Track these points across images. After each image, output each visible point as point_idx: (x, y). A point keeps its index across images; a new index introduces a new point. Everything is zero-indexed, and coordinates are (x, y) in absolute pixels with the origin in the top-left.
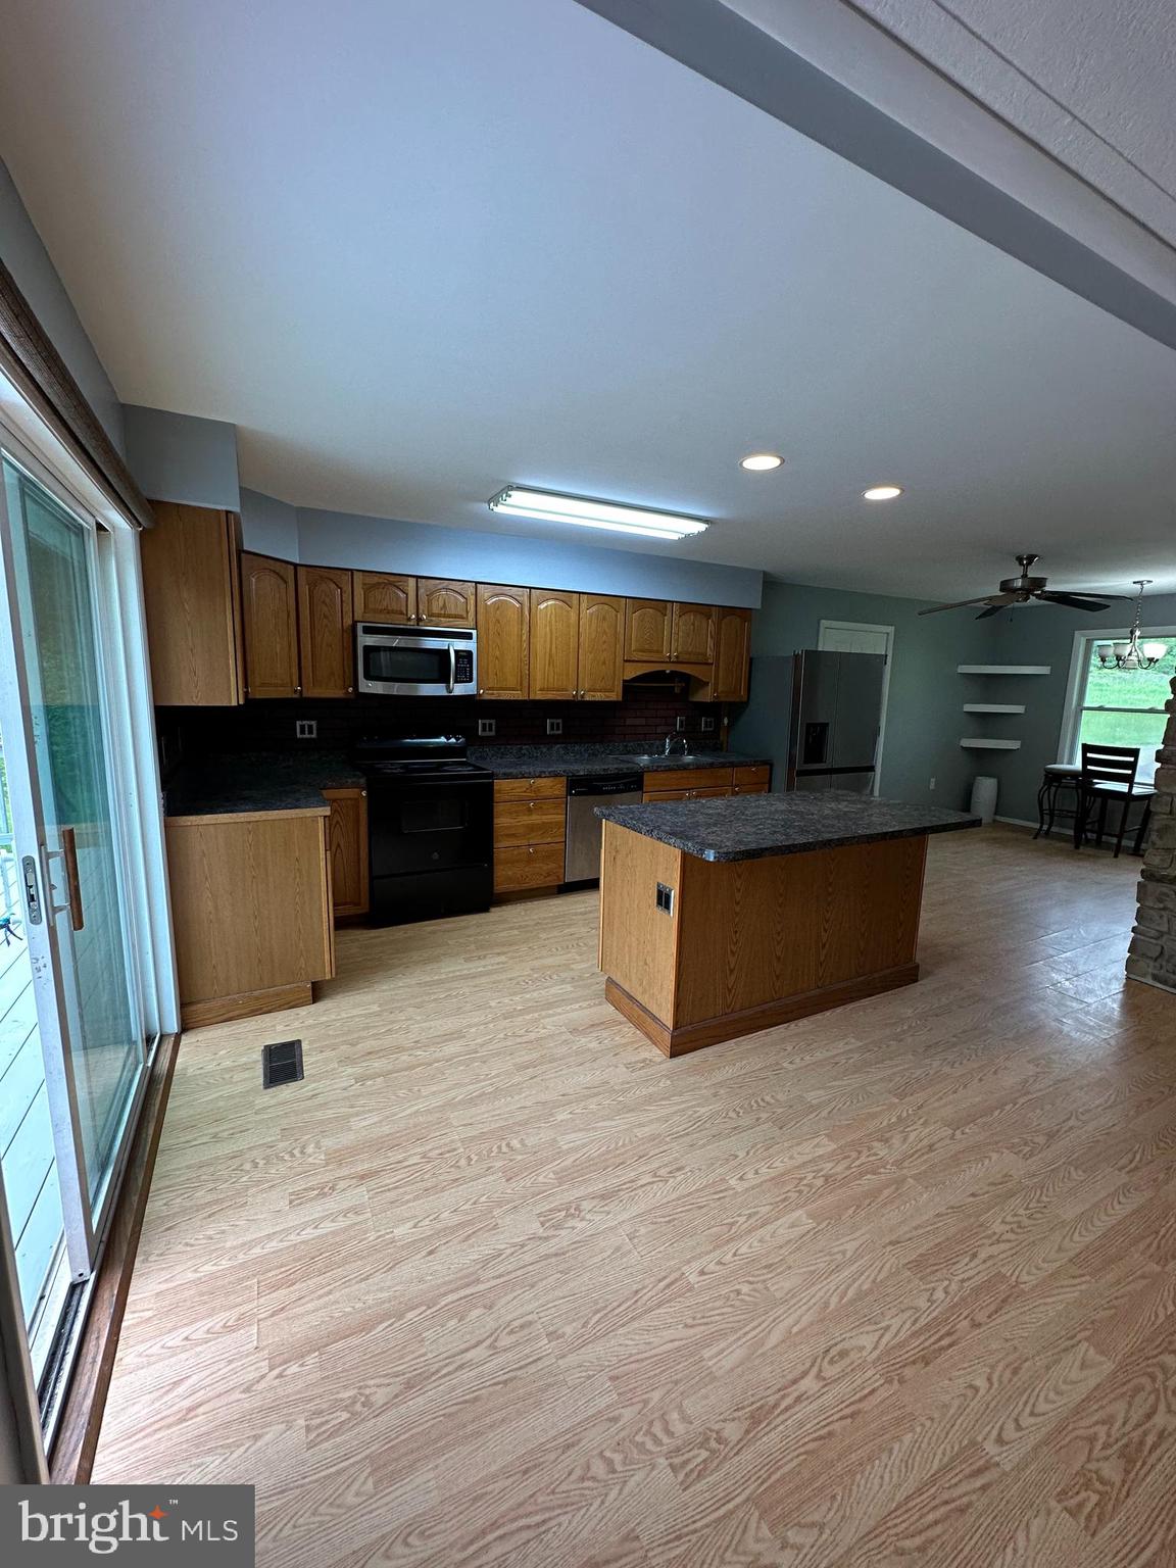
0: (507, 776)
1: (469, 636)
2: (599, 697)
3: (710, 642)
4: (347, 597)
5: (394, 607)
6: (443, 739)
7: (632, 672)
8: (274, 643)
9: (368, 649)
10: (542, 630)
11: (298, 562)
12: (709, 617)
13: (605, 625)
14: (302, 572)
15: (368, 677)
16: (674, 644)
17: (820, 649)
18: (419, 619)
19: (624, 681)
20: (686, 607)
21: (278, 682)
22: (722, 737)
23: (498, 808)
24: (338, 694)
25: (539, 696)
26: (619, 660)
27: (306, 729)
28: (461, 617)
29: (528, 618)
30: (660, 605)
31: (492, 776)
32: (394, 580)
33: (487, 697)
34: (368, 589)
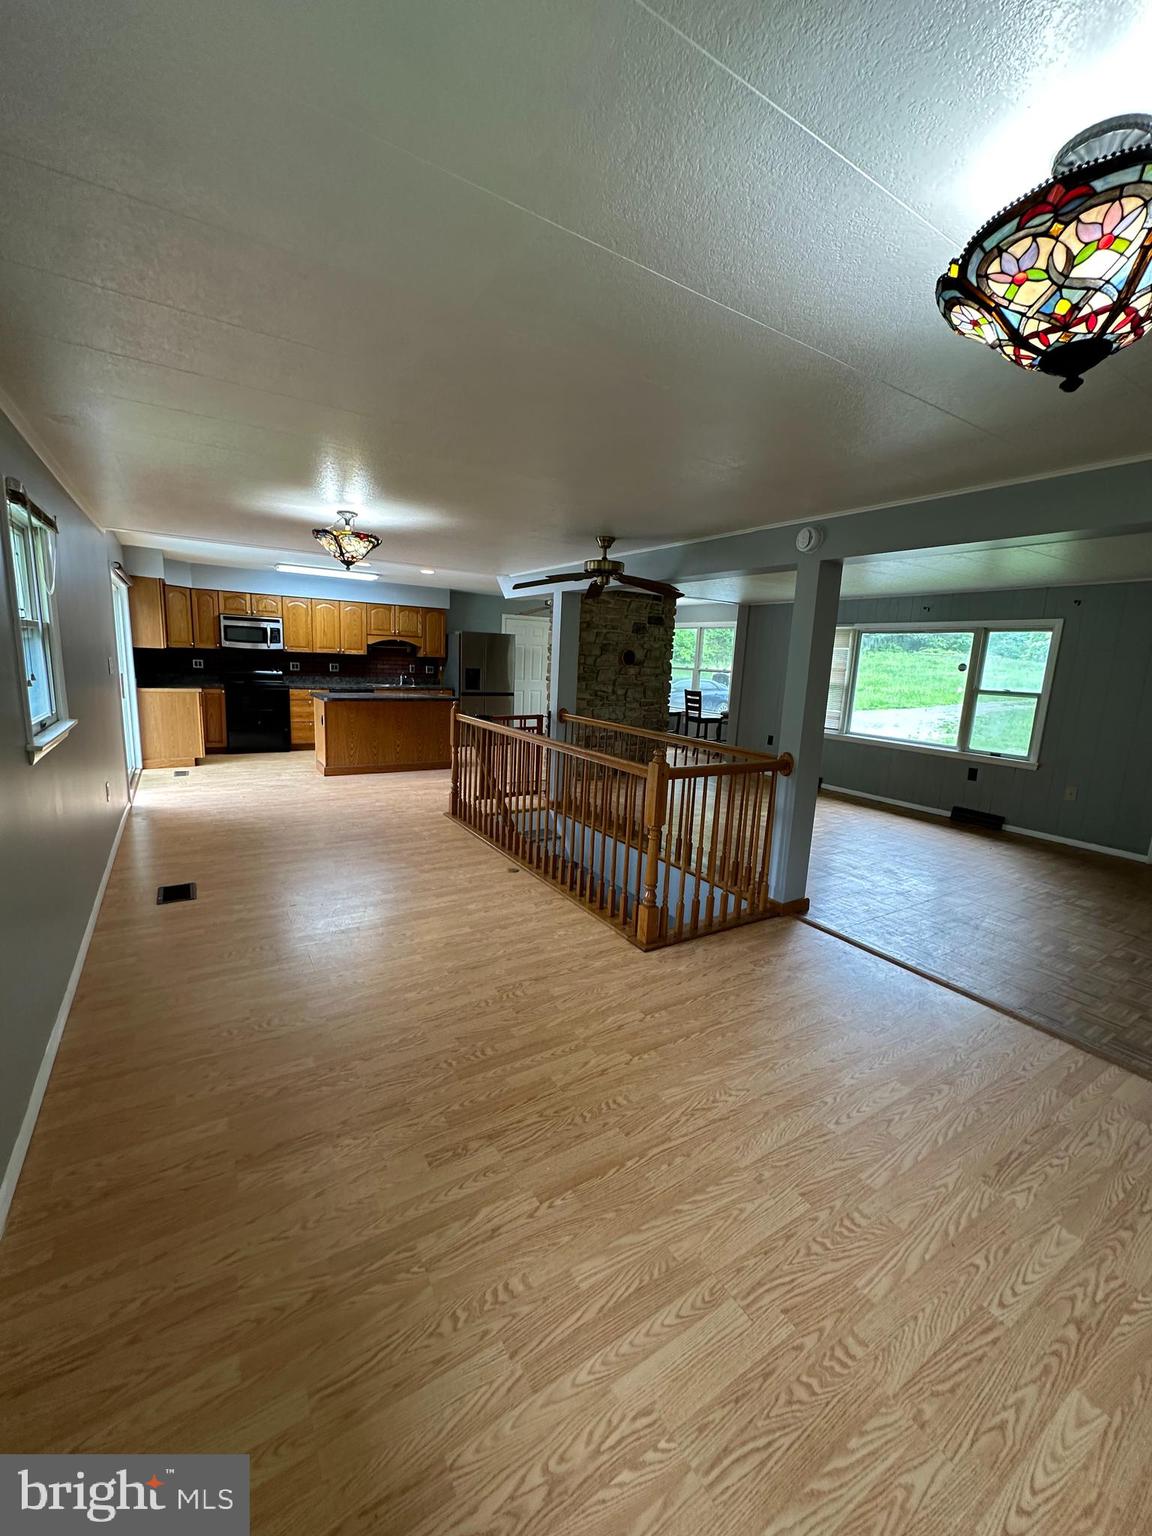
0: (296, 688)
1: (278, 621)
2: (354, 652)
3: (420, 626)
4: (216, 602)
5: (239, 607)
6: (275, 672)
7: (372, 641)
8: (181, 625)
9: (226, 627)
10: (318, 618)
11: (191, 587)
12: (418, 613)
13: (355, 617)
14: (193, 592)
15: (226, 639)
16: (396, 628)
17: (503, 632)
18: (252, 613)
19: (368, 645)
20: (403, 608)
21: (183, 640)
22: (440, 677)
23: (292, 703)
24: (212, 647)
25: (319, 651)
26: (364, 634)
27: (198, 664)
28: (274, 612)
29: (311, 613)
30: (388, 607)
31: (289, 687)
32: (240, 595)
33: (289, 651)
34: (226, 599)
